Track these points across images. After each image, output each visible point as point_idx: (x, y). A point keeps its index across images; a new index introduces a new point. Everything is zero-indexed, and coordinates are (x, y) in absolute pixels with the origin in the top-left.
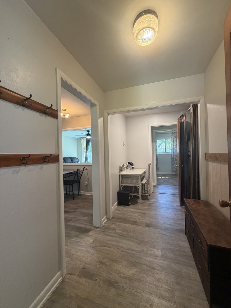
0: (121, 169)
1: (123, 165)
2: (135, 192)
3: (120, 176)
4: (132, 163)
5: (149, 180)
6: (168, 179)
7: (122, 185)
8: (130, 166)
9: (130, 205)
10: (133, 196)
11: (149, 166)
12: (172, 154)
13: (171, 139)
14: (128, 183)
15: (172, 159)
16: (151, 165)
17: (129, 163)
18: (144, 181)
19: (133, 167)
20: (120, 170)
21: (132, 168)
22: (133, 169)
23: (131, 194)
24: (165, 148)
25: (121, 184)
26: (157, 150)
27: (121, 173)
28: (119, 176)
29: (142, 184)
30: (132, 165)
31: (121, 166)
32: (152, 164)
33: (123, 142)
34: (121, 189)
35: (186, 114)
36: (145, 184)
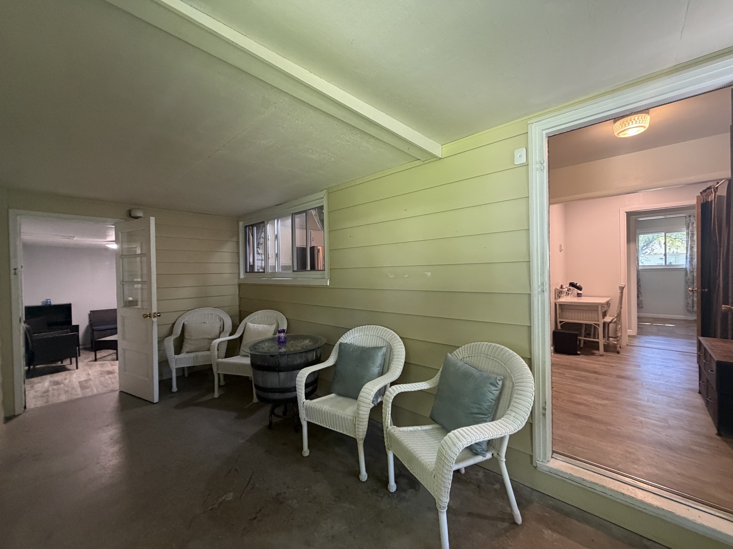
0: (559, 293)
1: (562, 287)
2: (588, 335)
3: (558, 306)
4: (578, 285)
5: (619, 316)
6: (671, 328)
7: (561, 322)
8: (573, 290)
9: (579, 355)
10: (582, 342)
11: (622, 289)
12: (688, 267)
13: (685, 233)
14: (573, 318)
15: (686, 282)
16: (624, 289)
17: (572, 285)
18: (608, 319)
19: (579, 292)
20: (557, 294)
21: (578, 294)
22: (581, 297)
23: (581, 338)
24: (665, 255)
25: (559, 320)
26: (638, 260)
27: (558, 300)
28: (556, 305)
29: (604, 323)
30: (580, 288)
31: (558, 288)
32: (626, 286)
33: (561, 246)
34: (559, 327)
35: (717, 188)
36: (610, 322)
